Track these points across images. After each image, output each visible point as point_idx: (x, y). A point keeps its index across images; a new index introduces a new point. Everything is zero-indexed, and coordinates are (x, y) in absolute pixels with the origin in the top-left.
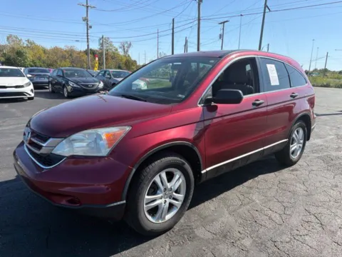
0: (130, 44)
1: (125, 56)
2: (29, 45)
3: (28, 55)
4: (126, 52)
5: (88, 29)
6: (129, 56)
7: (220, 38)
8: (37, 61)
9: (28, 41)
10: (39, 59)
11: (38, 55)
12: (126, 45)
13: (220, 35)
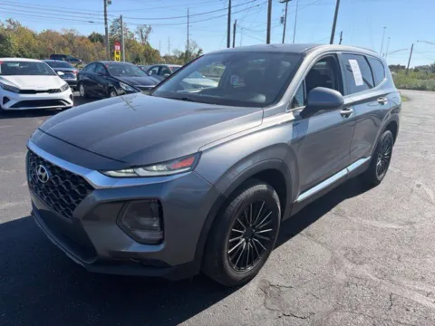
0: (150, 29)
1: (144, 44)
2: (12, 27)
3: (11, 41)
4: (144, 38)
5: (105, 6)
6: (148, 44)
7: (282, 22)
8: (25, 50)
9: (10, 21)
10: (28, 46)
11: (26, 41)
12: (144, 30)
13: (282, 18)
